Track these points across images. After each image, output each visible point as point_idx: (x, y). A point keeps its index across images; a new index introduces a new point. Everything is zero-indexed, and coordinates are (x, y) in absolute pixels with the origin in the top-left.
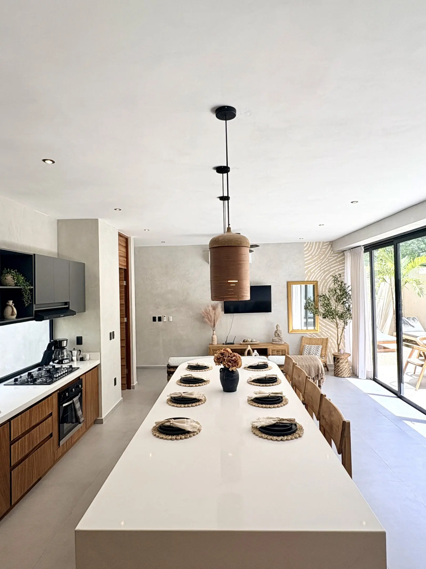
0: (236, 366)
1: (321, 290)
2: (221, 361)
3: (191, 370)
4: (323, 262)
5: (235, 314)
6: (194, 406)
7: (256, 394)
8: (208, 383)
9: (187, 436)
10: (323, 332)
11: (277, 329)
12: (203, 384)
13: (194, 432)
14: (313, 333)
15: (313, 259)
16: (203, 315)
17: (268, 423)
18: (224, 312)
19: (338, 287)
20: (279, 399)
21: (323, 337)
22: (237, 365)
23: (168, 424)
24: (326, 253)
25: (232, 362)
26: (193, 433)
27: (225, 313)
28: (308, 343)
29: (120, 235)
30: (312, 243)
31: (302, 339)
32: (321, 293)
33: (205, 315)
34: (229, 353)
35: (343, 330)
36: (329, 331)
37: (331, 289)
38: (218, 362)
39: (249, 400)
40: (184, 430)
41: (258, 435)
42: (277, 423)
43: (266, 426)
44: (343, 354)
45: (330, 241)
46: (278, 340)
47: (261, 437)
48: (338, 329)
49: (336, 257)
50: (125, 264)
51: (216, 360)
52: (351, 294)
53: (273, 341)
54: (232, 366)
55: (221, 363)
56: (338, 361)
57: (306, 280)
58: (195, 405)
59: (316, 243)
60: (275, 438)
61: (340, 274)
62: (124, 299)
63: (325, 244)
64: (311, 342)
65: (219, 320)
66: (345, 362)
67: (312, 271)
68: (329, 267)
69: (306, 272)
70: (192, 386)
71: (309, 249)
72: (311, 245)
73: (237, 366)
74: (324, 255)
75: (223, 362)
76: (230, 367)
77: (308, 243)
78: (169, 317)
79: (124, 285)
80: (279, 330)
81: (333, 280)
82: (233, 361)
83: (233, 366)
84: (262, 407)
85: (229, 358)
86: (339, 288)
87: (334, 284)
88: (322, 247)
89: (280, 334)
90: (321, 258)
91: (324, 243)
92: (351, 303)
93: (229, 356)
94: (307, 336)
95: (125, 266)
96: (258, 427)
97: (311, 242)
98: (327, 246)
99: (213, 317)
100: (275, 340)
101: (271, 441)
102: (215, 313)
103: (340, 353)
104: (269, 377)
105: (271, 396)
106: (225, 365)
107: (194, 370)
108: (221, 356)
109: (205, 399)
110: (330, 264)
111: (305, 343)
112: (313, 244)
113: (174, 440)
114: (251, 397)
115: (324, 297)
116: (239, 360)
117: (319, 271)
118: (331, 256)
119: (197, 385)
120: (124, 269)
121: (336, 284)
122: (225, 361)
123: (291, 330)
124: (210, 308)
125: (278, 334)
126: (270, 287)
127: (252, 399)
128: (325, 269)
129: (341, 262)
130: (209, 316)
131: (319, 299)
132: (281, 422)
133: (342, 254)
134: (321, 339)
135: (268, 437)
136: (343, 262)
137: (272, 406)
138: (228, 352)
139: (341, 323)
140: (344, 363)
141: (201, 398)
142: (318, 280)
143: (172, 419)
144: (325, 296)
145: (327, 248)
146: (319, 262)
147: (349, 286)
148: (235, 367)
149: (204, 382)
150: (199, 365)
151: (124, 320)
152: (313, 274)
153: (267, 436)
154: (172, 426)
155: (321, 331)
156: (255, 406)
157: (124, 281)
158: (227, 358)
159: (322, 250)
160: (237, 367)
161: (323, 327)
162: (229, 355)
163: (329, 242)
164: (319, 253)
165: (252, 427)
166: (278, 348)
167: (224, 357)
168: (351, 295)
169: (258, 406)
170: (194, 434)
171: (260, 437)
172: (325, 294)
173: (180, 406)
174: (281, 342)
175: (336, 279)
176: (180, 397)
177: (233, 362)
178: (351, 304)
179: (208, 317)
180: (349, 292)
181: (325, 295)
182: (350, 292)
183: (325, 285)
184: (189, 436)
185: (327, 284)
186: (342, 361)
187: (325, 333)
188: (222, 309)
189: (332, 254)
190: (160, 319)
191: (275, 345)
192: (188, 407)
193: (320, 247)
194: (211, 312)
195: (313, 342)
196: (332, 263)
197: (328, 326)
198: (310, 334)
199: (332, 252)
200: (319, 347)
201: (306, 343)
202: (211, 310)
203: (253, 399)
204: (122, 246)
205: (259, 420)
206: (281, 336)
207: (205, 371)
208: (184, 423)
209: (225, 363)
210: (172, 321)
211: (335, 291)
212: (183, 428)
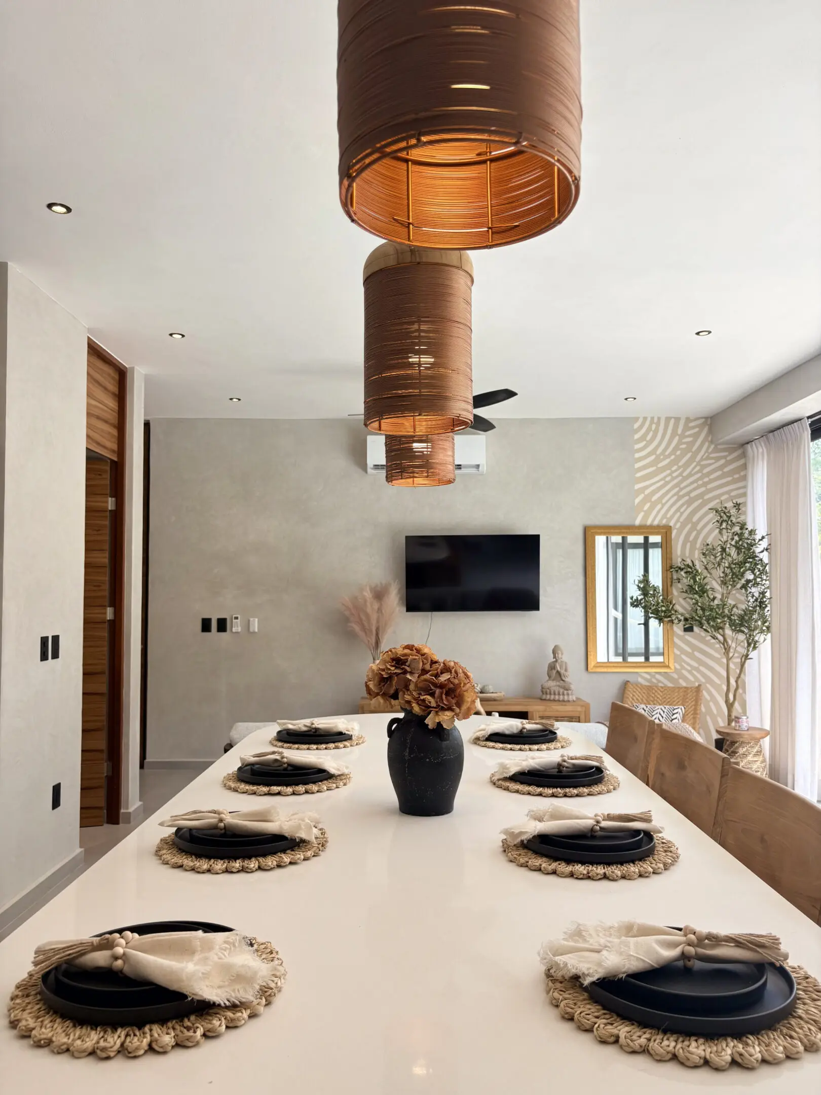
0: (452, 710)
1: (679, 553)
2: (392, 692)
3: (286, 745)
4: (685, 474)
5: (435, 613)
6: (272, 869)
7: (540, 820)
8: (341, 784)
9: (191, 1033)
10: (684, 672)
11: (555, 657)
12: (324, 785)
13: (234, 1007)
14: (657, 673)
15: (660, 465)
16: (347, 613)
17: (638, 959)
18: (405, 609)
19: (732, 539)
20: (638, 845)
21: (683, 684)
22: (459, 705)
23: (100, 958)
24: (694, 449)
25: (438, 691)
26: (230, 1014)
27: (408, 610)
28: (642, 700)
29: (95, 352)
30: (656, 420)
31: (625, 688)
32: (679, 560)
33: (353, 614)
34: (426, 659)
35: (742, 665)
36: (702, 668)
37: (710, 547)
38: (382, 695)
39: (509, 846)
40: (180, 996)
41: (589, 1030)
42: (684, 956)
43: (629, 976)
44: (746, 729)
45: (706, 416)
46: (557, 689)
47: (612, 1039)
48: (728, 659)
49: (722, 462)
50: (115, 447)
51: (375, 685)
52: (766, 560)
53: (542, 692)
54: (438, 706)
55: (395, 696)
56: (732, 749)
57: (637, 522)
58: (275, 863)
59: (668, 419)
60: (697, 1049)
61: (737, 504)
62: (107, 552)
63: (692, 424)
64: (652, 699)
65: (390, 631)
66: (753, 753)
67: (655, 498)
68: (703, 489)
69: (637, 501)
70: (279, 794)
71: (648, 438)
72: (654, 427)
73: (458, 710)
74: (689, 455)
75: (400, 694)
76: (429, 713)
77: (645, 419)
78: (249, 621)
79: (110, 509)
80: (559, 661)
81: (718, 521)
82: (441, 686)
83: (443, 709)
84: (571, 875)
85: (427, 676)
86: (733, 543)
87: (720, 532)
88: (684, 431)
89: (562, 672)
90: (680, 464)
91: (688, 420)
92: (768, 588)
93: (424, 672)
94: (640, 680)
95: (113, 451)
96: (587, 982)
97: (652, 418)
98: (697, 430)
99: (374, 622)
100: (548, 691)
101: (672, 1069)
102: (380, 610)
103: (740, 726)
104: (574, 765)
105: (602, 829)
106: (409, 702)
107: (296, 746)
108: (393, 668)
109: (322, 841)
110: (706, 480)
111: (633, 699)
112: (658, 423)
113: (108, 1058)
114: (521, 833)
115: (689, 570)
116: (465, 684)
117: (675, 498)
118: (708, 458)
119: (301, 788)
120: (112, 461)
121: (724, 531)
122: (408, 690)
123: (591, 664)
124: (366, 594)
125: (559, 673)
126: (536, 538)
127: (522, 841)
128: (693, 495)
129: (736, 476)
130: (364, 618)
131: (675, 577)
132: (701, 951)
133: (739, 452)
134: (679, 688)
135: (654, 1046)
136: (742, 474)
137: (617, 870)
138: (423, 655)
139: (736, 641)
140: (751, 756)
141: (303, 835)
142: (671, 524)
143: (128, 933)
144: (691, 568)
145: (696, 436)
146: (675, 475)
147: (763, 538)
148: (449, 714)
149: (326, 779)
150: (317, 729)
151: (105, 613)
152: (659, 506)
153: (647, 1036)
154: (121, 971)
155: (678, 667)
156: (539, 870)
157: (110, 499)
158: (418, 677)
159: (685, 440)
160: (457, 715)
161: (683, 657)
162: (427, 667)
163: (703, 420)
164: (676, 448)
165: (548, 975)
166: (557, 711)
167: (405, 672)
168: (767, 564)
169: (554, 872)
170: (232, 1020)
171: (603, 1042)
172: (692, 562)
173: (205, 867)
174: (568, 694)
175: (725, 518)
176: (215, 827)
177: (442, 693)
178: (768, 590)
179: (361, 620)
180: (761, 556)
181: (691, 564)
182: (765, 557)
183: (691, 538)
184: (200, 1032)
185: (696, 538)
186: (744, 750)
187: (689, 672)
188: (401, 599)
189: (711, 453)
190: (222, 625)
191: (549, 704)
192: (243, 870)
193: (679, 431)
194: (368, 604)
195: (658, 698)
196: (712, 477)
197: (697, 654)
198: (648, 677)
199: (713, 446)
200: (675, 711)
201: (637, 699)
202: (368, 599)
203: (529, 841)
204: (105, 389)
205: (585, 941)
206: (566, 680)
207: (337, 748)
208: (186, 951)
209: (408, 697)
210: (256, 630)
211: (724, 550)
212: (174, 987)
